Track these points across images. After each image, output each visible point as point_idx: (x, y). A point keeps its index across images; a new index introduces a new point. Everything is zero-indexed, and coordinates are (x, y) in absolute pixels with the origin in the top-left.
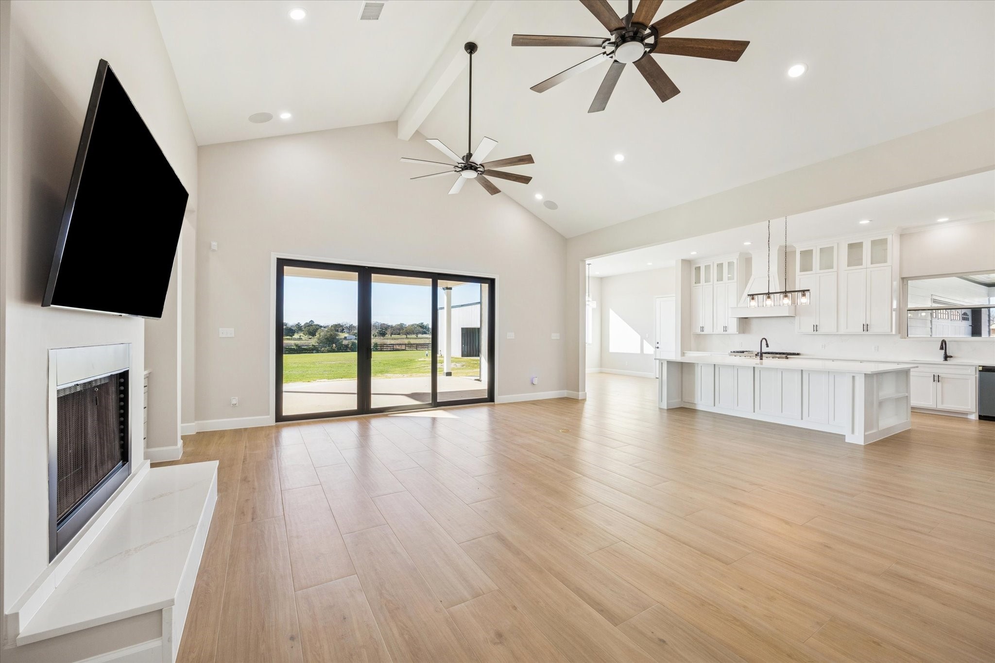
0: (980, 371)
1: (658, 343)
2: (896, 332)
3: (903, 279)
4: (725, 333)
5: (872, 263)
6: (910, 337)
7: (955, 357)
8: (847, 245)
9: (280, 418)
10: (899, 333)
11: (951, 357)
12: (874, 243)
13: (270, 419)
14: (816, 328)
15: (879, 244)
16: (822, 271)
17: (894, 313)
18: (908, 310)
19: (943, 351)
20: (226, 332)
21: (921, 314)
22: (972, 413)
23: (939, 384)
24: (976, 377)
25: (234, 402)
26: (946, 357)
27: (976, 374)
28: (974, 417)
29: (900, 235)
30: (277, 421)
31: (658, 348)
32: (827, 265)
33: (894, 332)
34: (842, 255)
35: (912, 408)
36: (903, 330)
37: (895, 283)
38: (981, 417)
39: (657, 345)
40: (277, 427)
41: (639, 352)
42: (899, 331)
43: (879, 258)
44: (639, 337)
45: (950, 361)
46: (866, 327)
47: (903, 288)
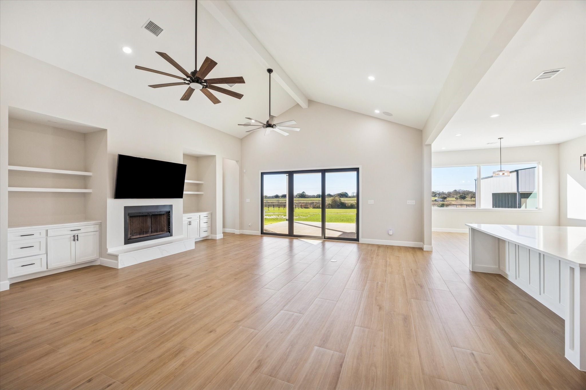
9: (262, 233)
13: (259, 233)
20: (248, 200)
25: (249, 225)
30: (261, 234)
40: (262, 236)
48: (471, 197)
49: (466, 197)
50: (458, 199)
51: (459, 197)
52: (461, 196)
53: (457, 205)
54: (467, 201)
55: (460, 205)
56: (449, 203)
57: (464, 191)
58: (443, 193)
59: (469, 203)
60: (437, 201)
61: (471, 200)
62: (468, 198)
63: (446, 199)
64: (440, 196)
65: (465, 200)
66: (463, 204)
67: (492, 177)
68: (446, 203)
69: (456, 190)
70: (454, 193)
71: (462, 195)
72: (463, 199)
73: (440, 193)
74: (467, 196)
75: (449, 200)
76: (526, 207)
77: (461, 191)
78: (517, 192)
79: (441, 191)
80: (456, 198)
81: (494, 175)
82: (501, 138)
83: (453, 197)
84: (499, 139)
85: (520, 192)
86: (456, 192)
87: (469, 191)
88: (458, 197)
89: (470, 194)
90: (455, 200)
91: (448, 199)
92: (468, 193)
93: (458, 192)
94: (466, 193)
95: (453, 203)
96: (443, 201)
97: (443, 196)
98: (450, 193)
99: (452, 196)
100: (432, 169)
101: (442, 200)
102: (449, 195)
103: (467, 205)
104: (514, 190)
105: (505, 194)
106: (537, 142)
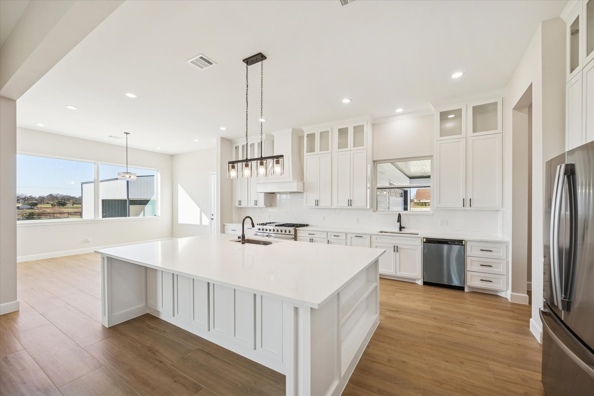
0: (424, 242)
1: (213, 215)
2: (370, 207)
3: (374, 162)
4: (256, 206)
5: (354, 146)
6: (379, 211)
7: (406, 228)
8: (338, 131)
10: (372, 208)
11: (404, 228)
12: (355, 128)
14: (317, 203)
15: (358, 129)
16: (321, 152)
17: (368, 190)
18: (377, 188)
19: (399, 223)
21: (384, 192)
22: (419, 279)
23: (398, 254)
24: (421, 247)
26: (401, 228)
27: (421, 245)
28: (420, 282)
29: (373, 124)
31: (213, 219)
32: (324, 147)
33: (368, 207)
34: (334, 139)
35: (380, 275)
36: (375, 205)
37: (369, 166)
38: (425, 283)
39: (212, 217)
41: (198, 223)
42: (372, 206)
43: (358, 142)
44: (198, 210)
45: (404, 231)
46: (350, 203)
47: (374, 169)
48: (73, 204)
49: (67, 204)
50: (55, 205)
51: (57, 203)
52: (59, 201)
53: (54, 213)
54: (68, 208)
55: (59, 213)
56: (41, 211)
57: (64, 197)
58: (31, 198)
59: (70, 210)
60: (21, 209)
61: (73, 207)
62: (69, 204)
63: (37, 206)
64: (26, 202)
65: (65, 207)
66: (62, 212)
67: (117, 179)
68: (36, 211)
69: (52, 195)
70: (49, 198)
71: (61, 201)
72: (62, 206)
73: (26, 197)
74: (68, 202)
75: (41, 208)
76: (144, 216)
77: (59, 195)
78: (127, 199)
79: (28, 195)
80: (52, 205)
81: (119, 177)
82: (127, 133)
83: (48, 203)
84: (125, 133)
85: (130, 199)
86: (52, 197)
87: (70, 196)
88: (55, 204)
89: (72, 200)
90: (51, 206)
91: (39, 206)
92: (69, 198)
93: (54, 197)
94: (67, 198)
95: (48, 211)
96: (31, 208)
97: (31, 202)
98: (44, 198)
99: (45, 202)
100: (17, 155)
101: (29, 207)
102: (42, 200)
103: (68, 213)
104: (125, 197)
105: (115, 200)
106: (158, 149)
